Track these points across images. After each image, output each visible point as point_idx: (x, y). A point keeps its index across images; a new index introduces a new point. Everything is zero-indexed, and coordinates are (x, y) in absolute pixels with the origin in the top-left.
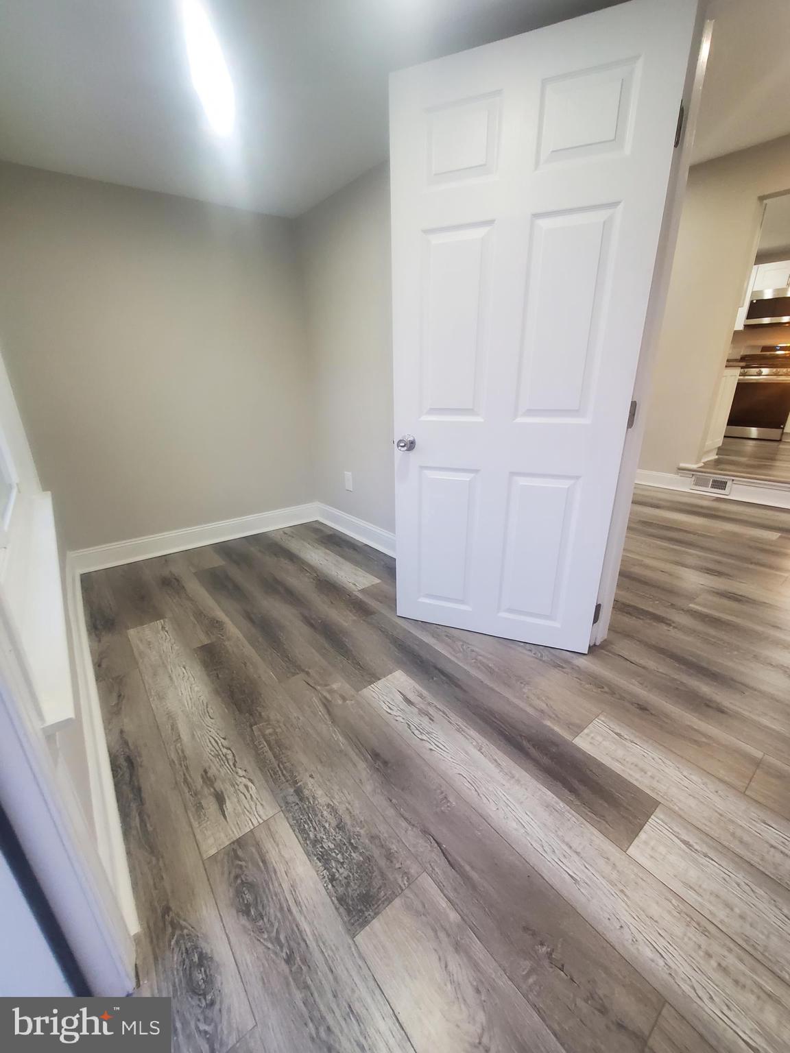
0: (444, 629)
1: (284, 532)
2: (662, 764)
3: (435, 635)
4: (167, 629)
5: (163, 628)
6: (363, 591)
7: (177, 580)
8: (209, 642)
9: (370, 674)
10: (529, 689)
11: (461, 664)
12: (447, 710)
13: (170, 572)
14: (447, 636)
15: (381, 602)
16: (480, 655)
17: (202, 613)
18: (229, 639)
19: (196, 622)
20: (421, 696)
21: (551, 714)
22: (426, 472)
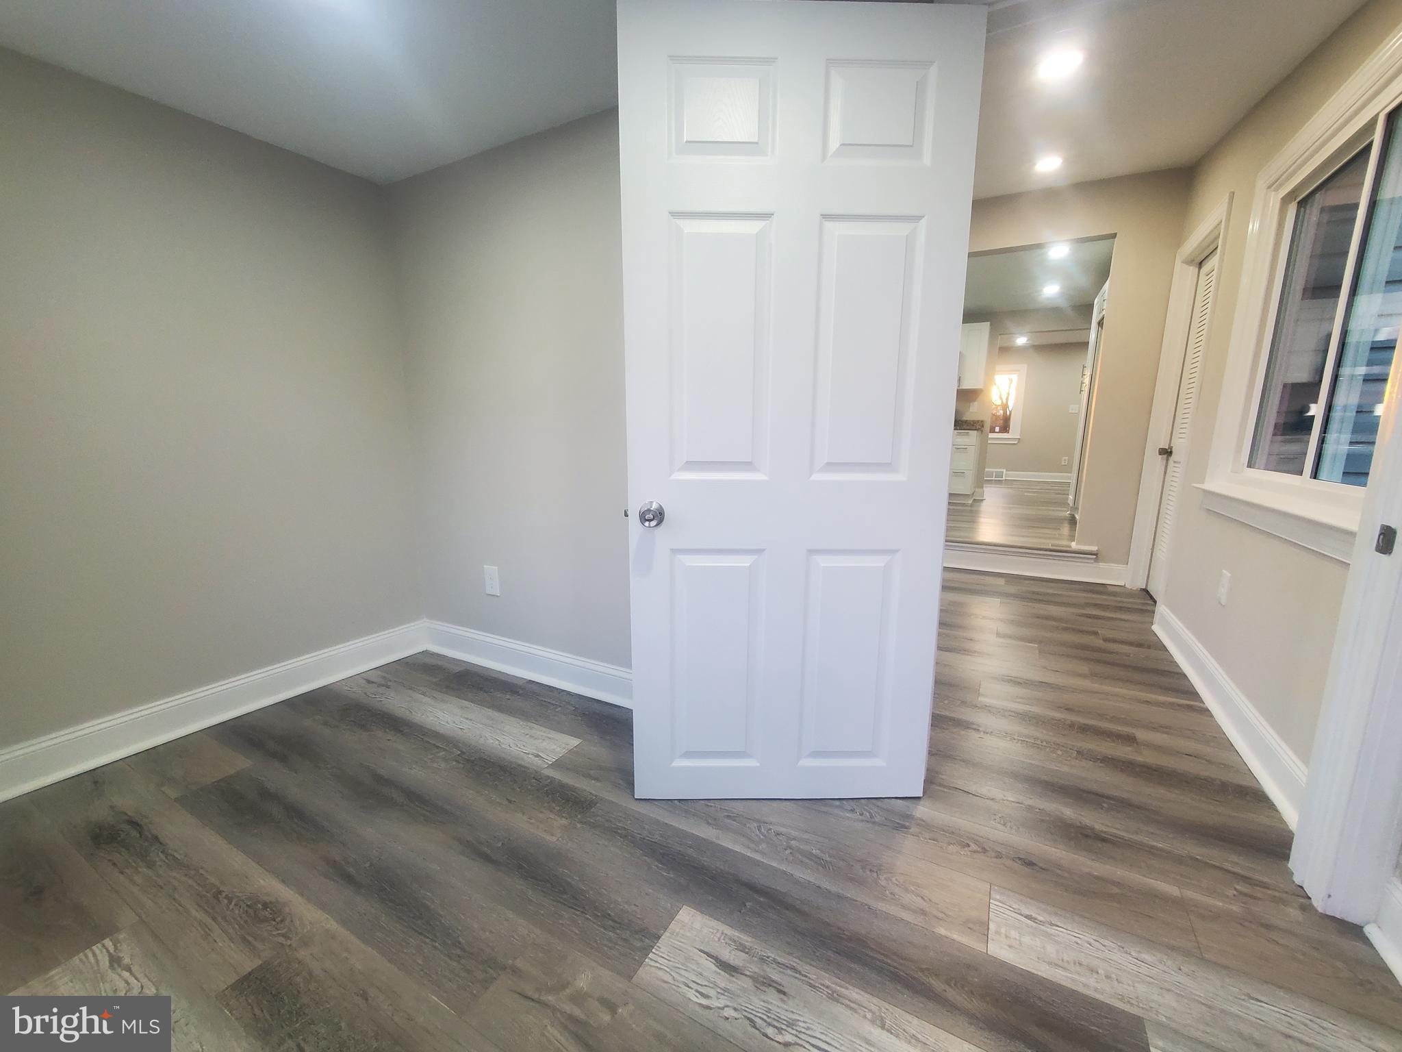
0: (718, 804)
1: (367, 679)
2: (1103, 948)
3: (711, 820)
4: (127, 960)
5: (115, 961)
6: (557, 765)
7: (134, 824)
8: (258, 962)
9: (636, 932)
10: (885, 879)
11: (774, 864)
12: (794, 962)
13: (112, 807)
14: (728, 817)
15: (597, 779)
16: (794, 839)
17: (220, 892)
18: (306, 942)
19: (209, 921)
20: (742, 948)
21: (936, 913)
22: (682, 558)
